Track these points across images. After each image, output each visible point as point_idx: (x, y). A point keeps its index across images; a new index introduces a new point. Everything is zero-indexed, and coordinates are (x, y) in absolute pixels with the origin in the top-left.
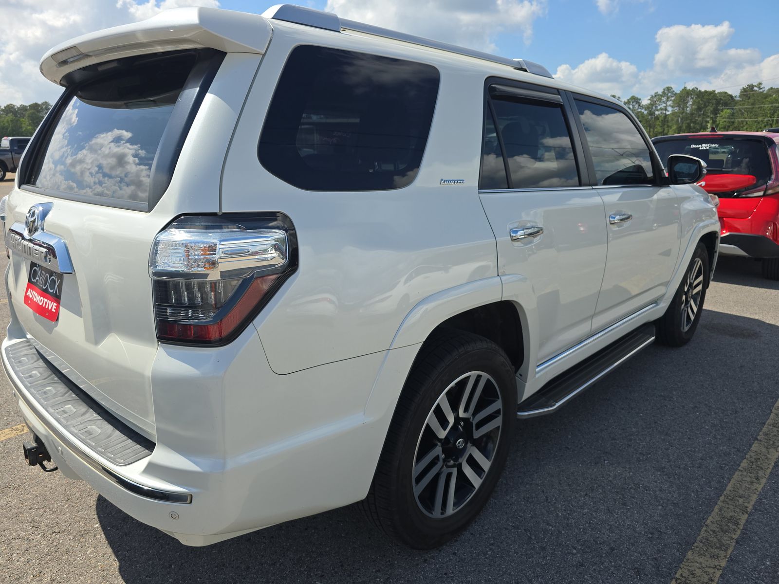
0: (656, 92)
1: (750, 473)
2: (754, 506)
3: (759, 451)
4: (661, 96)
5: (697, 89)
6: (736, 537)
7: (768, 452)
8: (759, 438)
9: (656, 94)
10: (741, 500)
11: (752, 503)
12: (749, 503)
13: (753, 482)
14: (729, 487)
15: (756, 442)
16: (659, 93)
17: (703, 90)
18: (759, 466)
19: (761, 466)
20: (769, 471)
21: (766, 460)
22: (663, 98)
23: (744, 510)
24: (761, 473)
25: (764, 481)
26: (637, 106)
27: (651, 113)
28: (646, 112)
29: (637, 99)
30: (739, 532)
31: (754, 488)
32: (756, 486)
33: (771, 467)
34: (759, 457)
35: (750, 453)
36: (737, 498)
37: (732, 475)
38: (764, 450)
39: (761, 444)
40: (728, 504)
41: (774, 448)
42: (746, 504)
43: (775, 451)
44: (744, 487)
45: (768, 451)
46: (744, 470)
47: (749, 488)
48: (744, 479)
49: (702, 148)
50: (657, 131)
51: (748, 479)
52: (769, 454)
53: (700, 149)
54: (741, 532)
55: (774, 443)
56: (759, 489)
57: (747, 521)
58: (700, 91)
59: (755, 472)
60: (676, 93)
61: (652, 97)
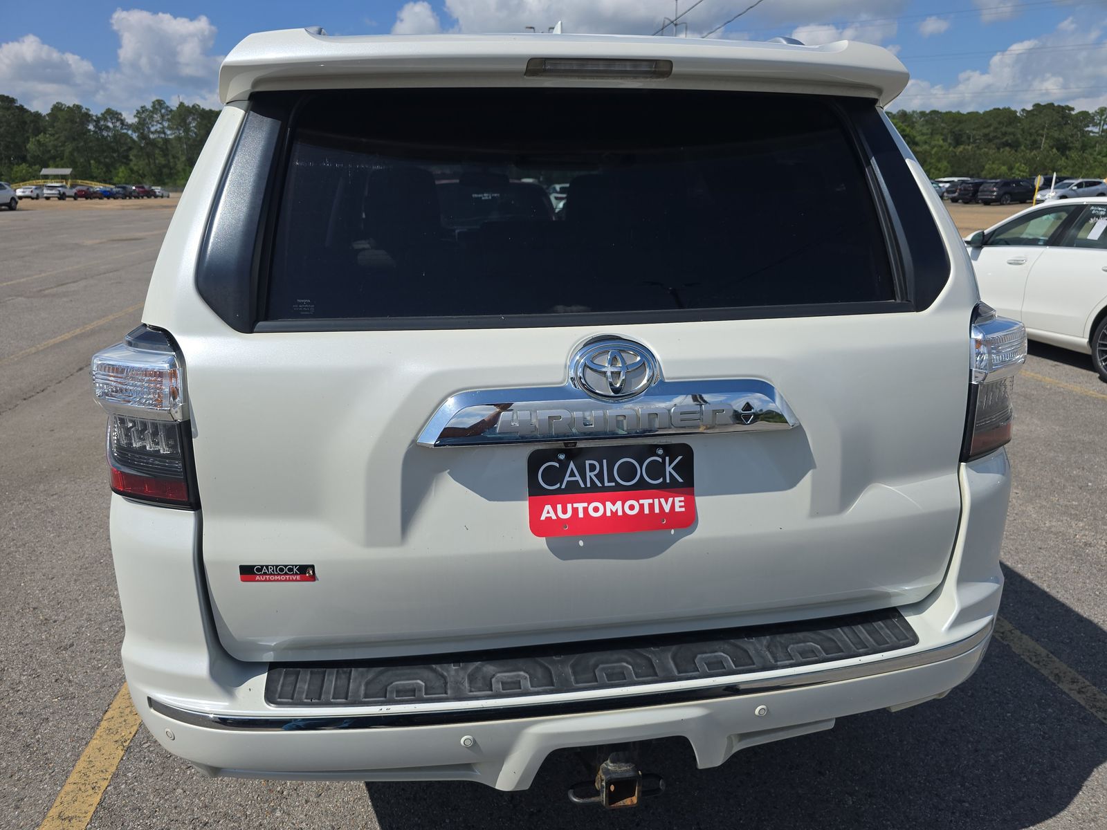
0: (143, 105)
4: (152, 112)
5: (199, 106)
9: (144, 109)
16: (147, 108)
17: (207, 109)
22: (155, 116)
26: (118, 124)
27: (143, 137)
28: (135, 136)
29: (117, 113)
50: (159, 164)
53: (483, 198)
58: (203, 109)
60: (171, 111)
61: (138, 112)
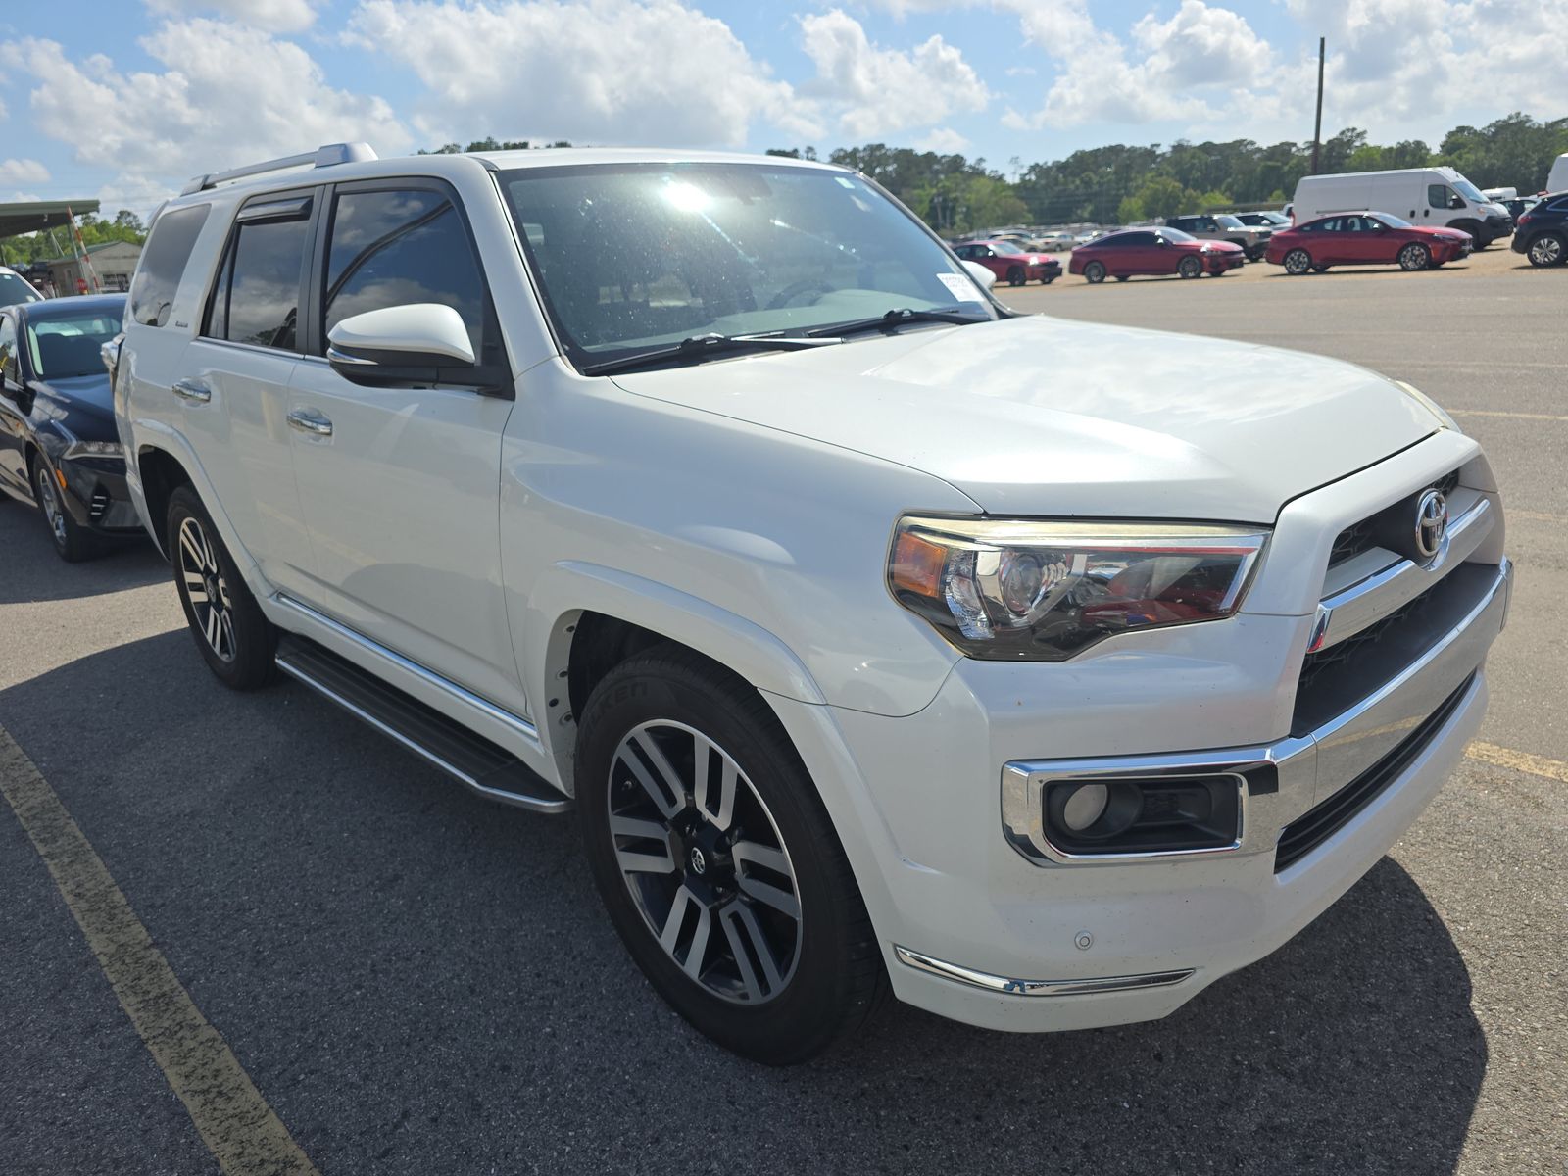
1: (96, 894)
2: (46, 867)
3: (126, 930)
6: (30, 833)
7: (112, 941)
8: (156, 951)
10: (66, 860)
11: (51, 869)
12: (55, 865)
13: (78, 886)
14: (97, 860)
15: (150, 940)
18: (96, 911)
19: (95, 914)
20: (78, 917)
21: (100, 927)
23: (50, 855)
24: (83, 904)
25: (69, 899)
30: (32, 837)
31: (70, 882)
32: (70, 885)
33: (81, 923)
34: (114, 922)
35: (131, 916)
36: (72, 858)
37: (114, 874)
38: (122, 939)
39: (139, 943)
40: (75, 847)
41: (112, 955)
42: (56, 861)
43: (105, 950)
44: (82, 873)
45: (116, 942)
46: (108, 890)
47: (73, 878)
48: (94, 882)
51: (87, 886)
52: (107, 938)
54: (30, 839)
55: (124, 963)
56: (61, 886)
57: (36, 850)
59: (93, 899)
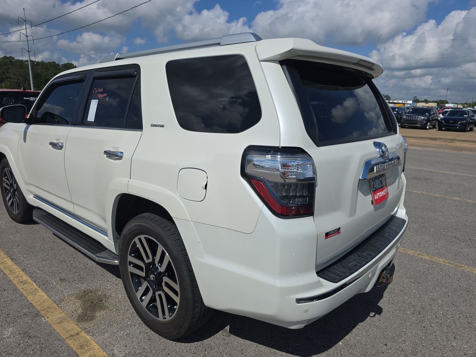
49: (31, 100)
53: (30, 100)
